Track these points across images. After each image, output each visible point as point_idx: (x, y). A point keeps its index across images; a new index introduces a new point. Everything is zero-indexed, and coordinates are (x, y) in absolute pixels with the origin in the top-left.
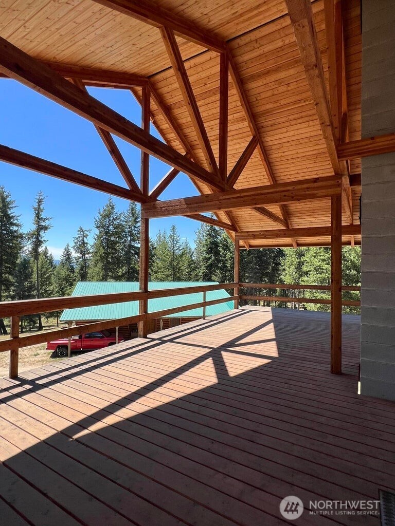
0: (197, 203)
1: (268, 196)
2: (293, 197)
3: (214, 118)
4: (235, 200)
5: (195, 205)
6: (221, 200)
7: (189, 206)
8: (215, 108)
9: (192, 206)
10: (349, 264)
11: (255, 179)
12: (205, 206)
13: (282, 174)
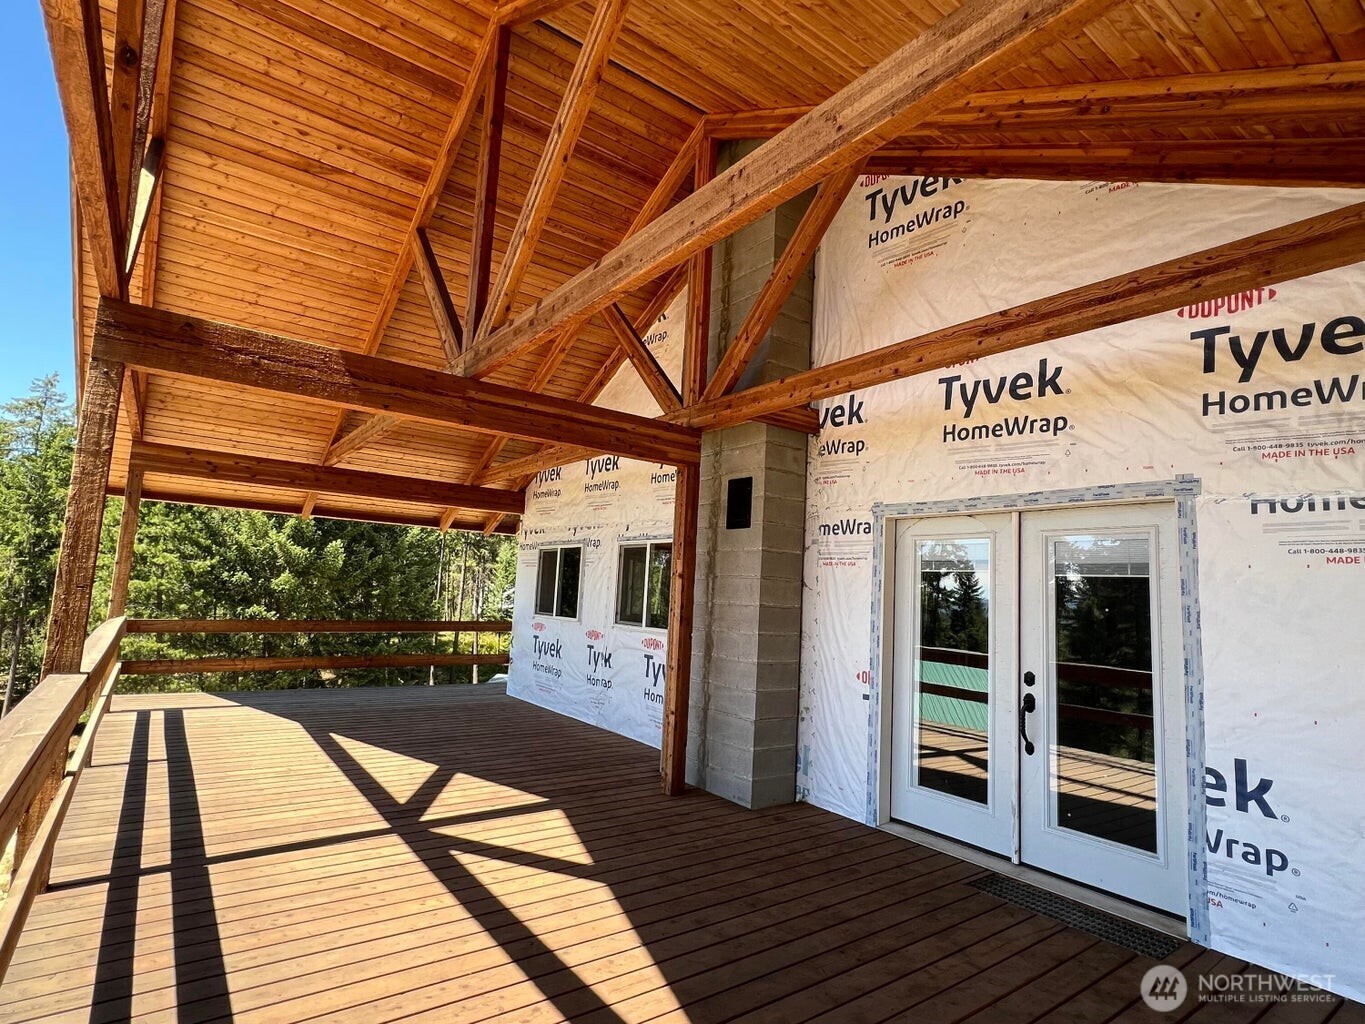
0: (392, 384)
1: (588, 428)
2: (631, 447)
3: (334, 116)
4: (510, 412)
5: (385, 389)
6: (472, 399)
7: (361, 384)
8: (359, 98)
9: (375, 387)
10: (232, 554)
11: (326, 316)
12: (418, 402)
13: (404, 336)
